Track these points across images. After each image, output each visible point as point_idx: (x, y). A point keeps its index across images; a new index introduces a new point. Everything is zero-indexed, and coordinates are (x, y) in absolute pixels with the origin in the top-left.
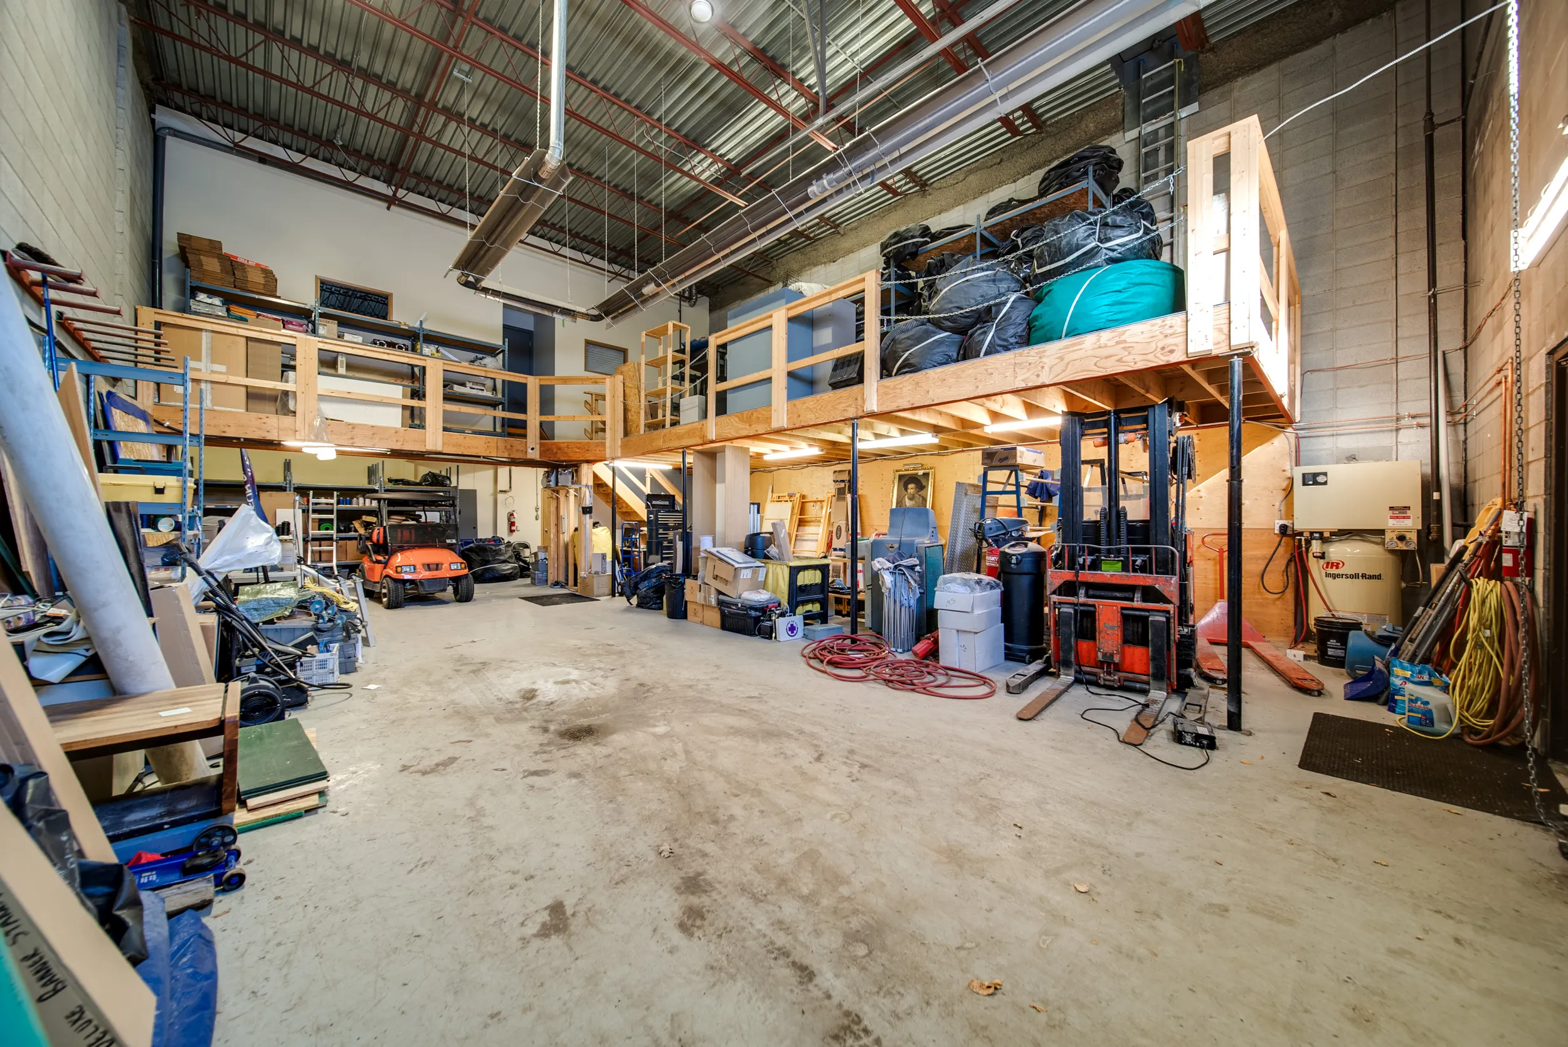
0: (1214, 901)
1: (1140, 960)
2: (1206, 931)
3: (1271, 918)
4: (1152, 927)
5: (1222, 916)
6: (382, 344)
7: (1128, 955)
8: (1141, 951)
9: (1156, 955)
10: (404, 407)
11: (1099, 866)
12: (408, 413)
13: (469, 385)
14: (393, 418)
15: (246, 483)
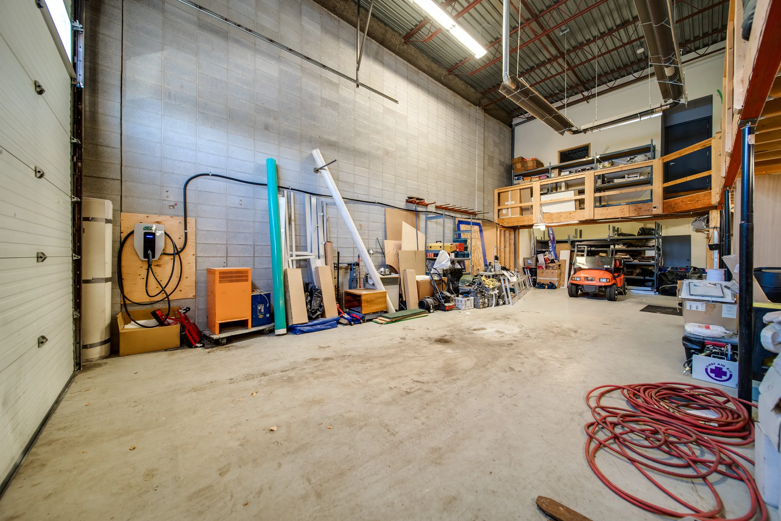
0: (228, 474)
1: (231, 427)
2: (221, 456)
3: (200, 491)
4: (238, 439)
5: (220, 469)
6: (579, 171)
7: (235, 425)
8: (234, 430)
9: (228, 432)
10: (576, 200)
11: (282, 442)
12: (578, 203)
13: (626, 176)
14: (571, 207)
15: (549, 240)
